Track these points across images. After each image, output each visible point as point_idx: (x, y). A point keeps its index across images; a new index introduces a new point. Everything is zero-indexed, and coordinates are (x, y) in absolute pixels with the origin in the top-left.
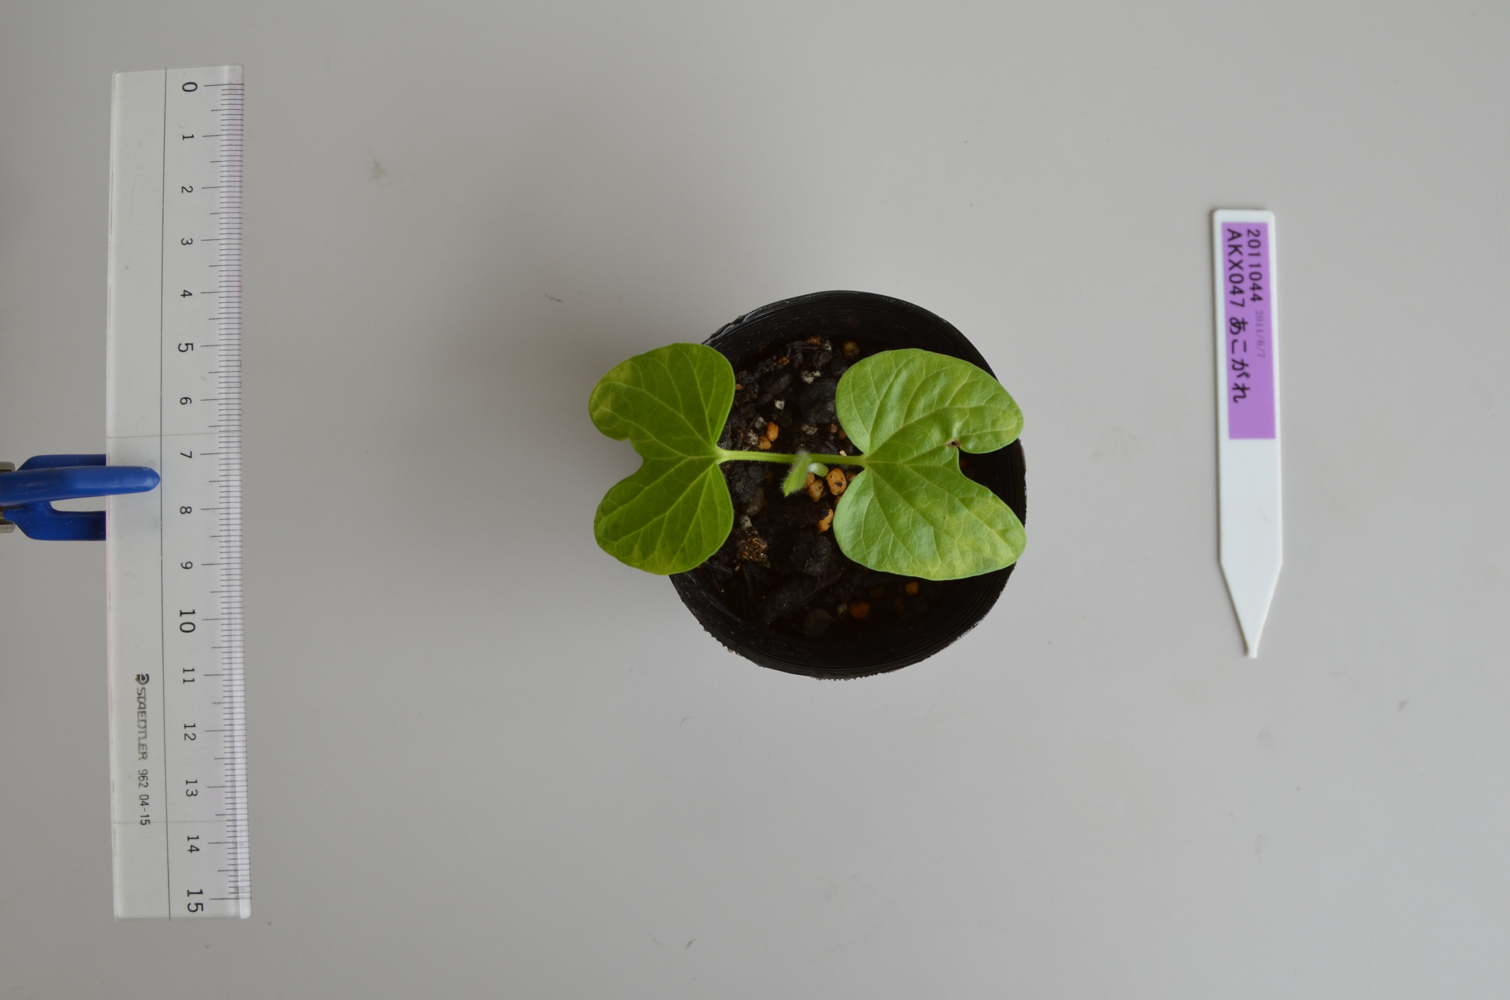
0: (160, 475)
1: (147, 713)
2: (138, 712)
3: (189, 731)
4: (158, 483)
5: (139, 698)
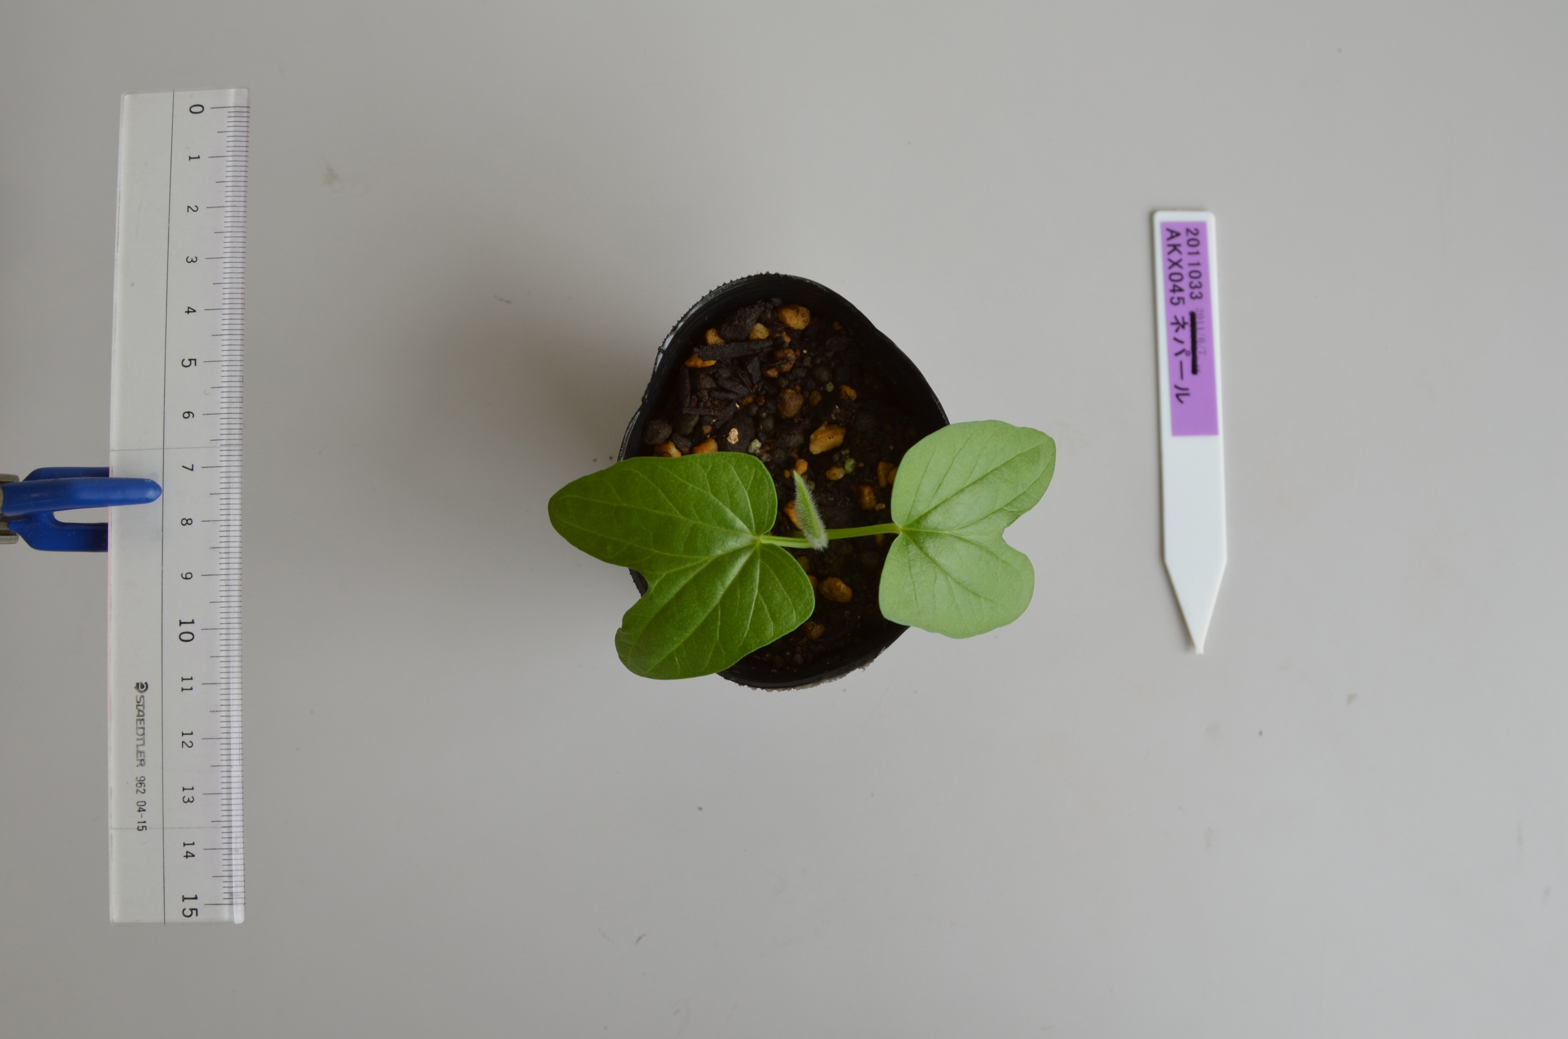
0: (162, 487)
1: (145, 720)
2: (137, 720)
3: (187, 739)
4: (160, 494)
5: (138, 705)
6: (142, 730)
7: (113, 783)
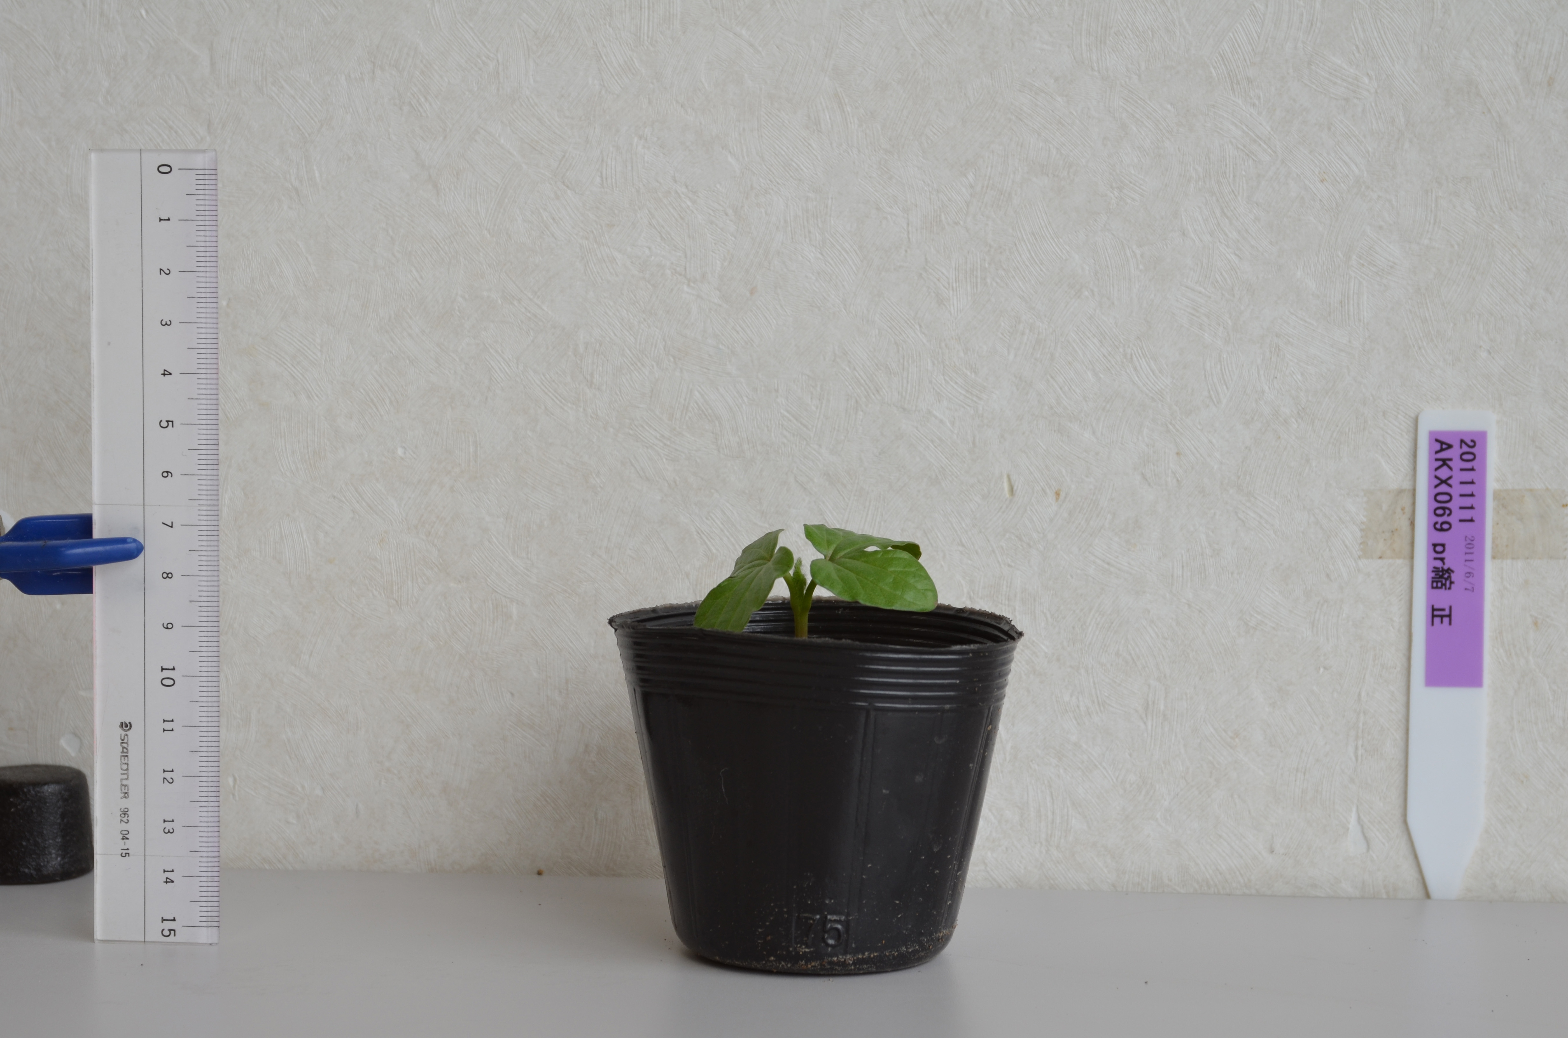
0: (143, 545)
1: (129, 757)
2: (121, 756)
3: (168, 775)
4: (142, 553)
5: (122, 743)
6: (126, 765)
7: (98, 812)
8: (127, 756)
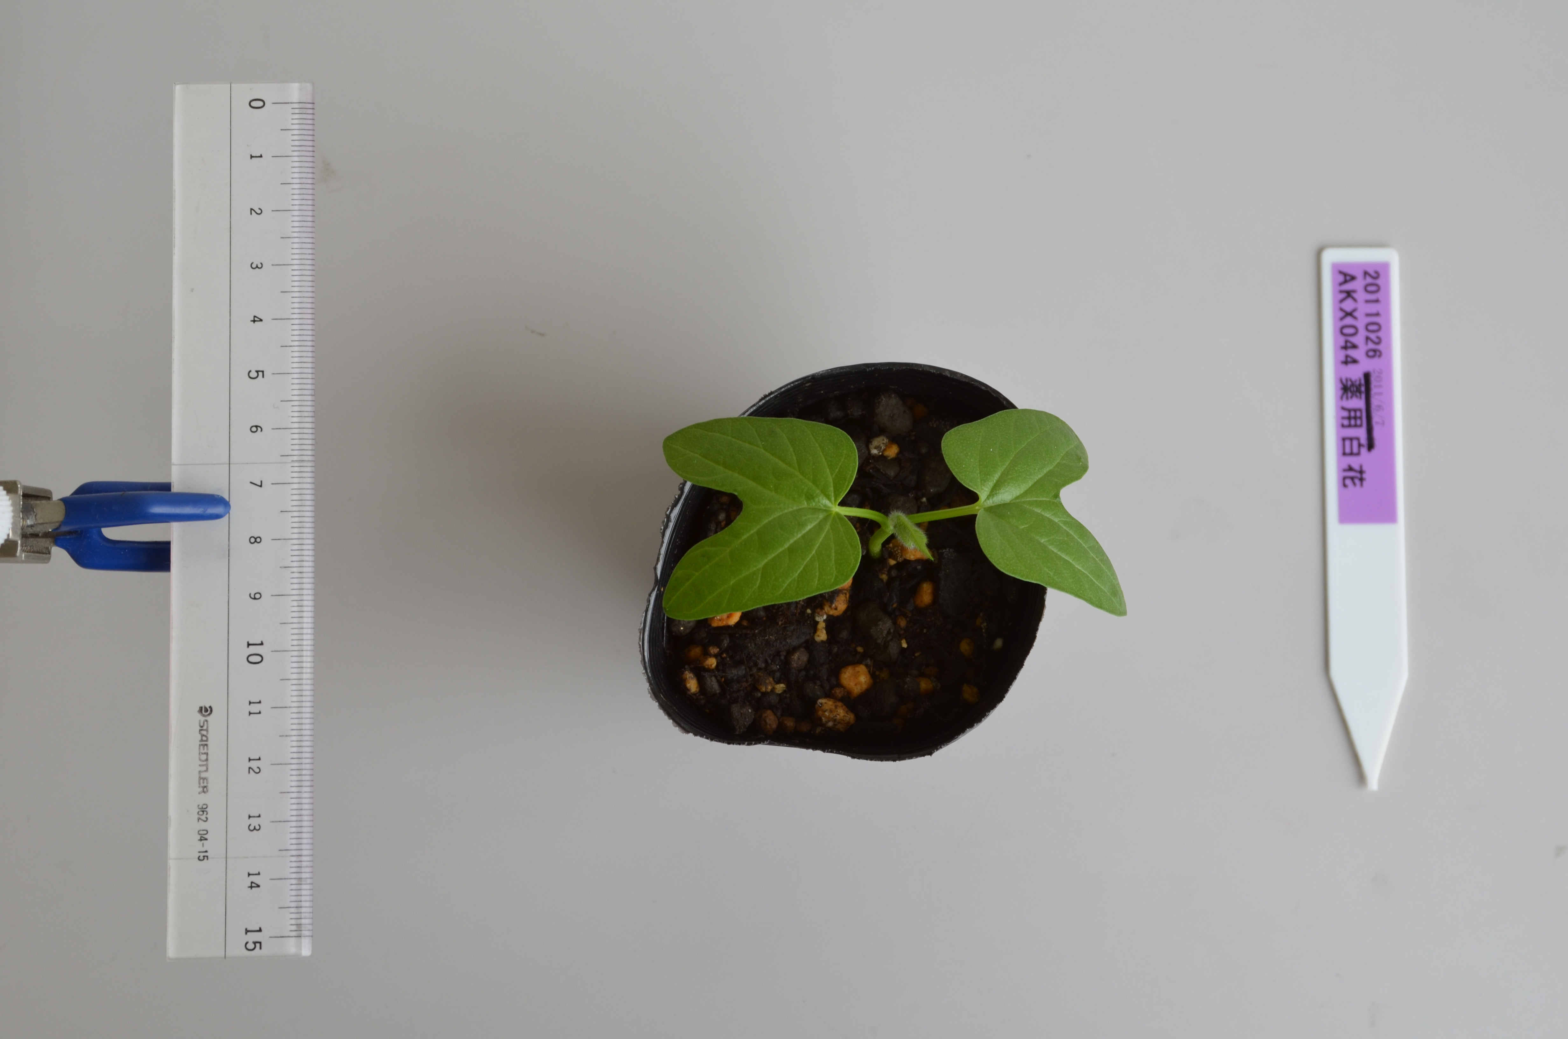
0: (229, 503)
1: (209, 745)
2: (200, 745)
3: (254, 765)
4: (227, 512)
5: (202, 730)
6: (205, 756)
7: (173, 811)
8: (206, 745)
